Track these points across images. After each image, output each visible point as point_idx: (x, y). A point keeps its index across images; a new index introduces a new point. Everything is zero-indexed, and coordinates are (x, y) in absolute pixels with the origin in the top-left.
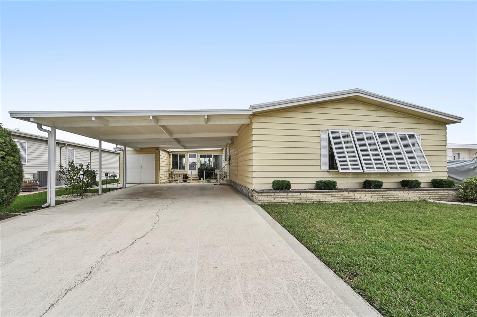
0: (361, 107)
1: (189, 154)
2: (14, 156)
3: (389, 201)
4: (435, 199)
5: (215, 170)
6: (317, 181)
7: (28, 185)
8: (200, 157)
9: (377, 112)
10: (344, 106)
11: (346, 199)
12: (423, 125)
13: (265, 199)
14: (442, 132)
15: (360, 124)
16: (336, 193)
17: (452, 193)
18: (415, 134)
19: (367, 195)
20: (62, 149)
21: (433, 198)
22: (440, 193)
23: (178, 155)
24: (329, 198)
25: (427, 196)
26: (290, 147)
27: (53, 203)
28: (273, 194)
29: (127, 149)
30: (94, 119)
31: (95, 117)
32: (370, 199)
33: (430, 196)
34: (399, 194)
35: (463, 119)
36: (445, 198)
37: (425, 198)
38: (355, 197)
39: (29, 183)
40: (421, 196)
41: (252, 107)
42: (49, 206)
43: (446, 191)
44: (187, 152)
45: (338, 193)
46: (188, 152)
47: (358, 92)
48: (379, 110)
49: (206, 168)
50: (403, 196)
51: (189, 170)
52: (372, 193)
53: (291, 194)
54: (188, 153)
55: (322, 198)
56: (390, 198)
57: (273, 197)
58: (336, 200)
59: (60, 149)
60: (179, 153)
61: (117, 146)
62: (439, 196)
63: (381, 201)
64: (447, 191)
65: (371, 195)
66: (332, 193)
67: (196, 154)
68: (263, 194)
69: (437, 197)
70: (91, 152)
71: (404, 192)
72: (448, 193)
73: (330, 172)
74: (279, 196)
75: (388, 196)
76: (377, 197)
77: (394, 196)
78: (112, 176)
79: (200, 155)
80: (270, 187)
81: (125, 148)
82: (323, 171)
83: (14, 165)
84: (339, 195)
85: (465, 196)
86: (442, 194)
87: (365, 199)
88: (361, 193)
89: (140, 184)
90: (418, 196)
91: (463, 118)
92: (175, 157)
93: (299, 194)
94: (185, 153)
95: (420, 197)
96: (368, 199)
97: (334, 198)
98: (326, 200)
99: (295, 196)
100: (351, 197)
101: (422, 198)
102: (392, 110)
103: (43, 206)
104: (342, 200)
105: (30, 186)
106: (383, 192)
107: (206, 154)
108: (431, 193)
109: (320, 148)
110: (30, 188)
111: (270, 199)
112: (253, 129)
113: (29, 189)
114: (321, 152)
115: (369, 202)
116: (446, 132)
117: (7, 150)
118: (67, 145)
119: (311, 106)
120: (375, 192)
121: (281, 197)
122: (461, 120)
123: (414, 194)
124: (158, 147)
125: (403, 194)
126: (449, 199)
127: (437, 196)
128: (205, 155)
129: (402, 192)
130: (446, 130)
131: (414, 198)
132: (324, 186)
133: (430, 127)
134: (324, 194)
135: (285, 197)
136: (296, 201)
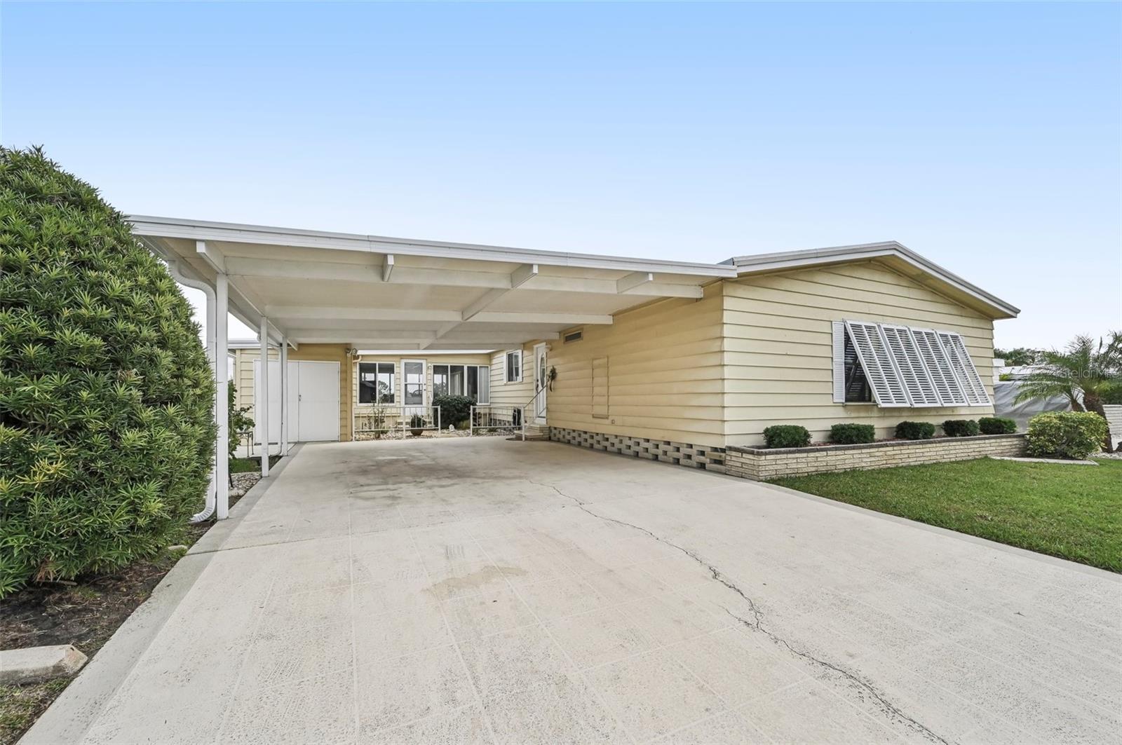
0: (888, 278)
1: (406, 364)
5: (476, 405)
6: (832, 427)
8: (435, 372)
9: (911, 290)
10: (865, 274)
12: (967, 319)
14: (986, 334)
15: (888, 311)
16: (877, 449)
18: (958, 335)
21: (995, 452)
23: (375, 364)
24: (867, 460)
25: (988, 449)
26: (786, 355)
27: (223, 509)
28: (784, 456)
30: (392, 261)
31: (395, 256)
32: (921, 459)
33: (992, 448)
34: (957, 447)
36: (1013, 452)
37: (987, 453)
38: (902, 456)
44: (398, 359)
45: (880, 449)
46: (402, 357)
47: (895, 249)
49: (455, 399)
50: (961, 451)
51: (406, 404)
52: (924, 446)
53: (812, 455)
54: (403, 361)
55: (857, 461)
56: (946, 455)
58: (877, 463)
60: (379, 359)
65: (923, 450)
66: (871, 450)
67: (424, 362)
69: (1000, 451)
71: (963, 443)
72: (1011, 444)
73: (848, 407)
74: (794, 458)
75: (943, 452)
76: (930, 454)
77: (951, 452)
79: (434, 366)
80: (762, 440)
82: (835, 405)
84: (881, 454)
85: (1041, 447)
89: (299, 443)
90: (978, 450)
91: (1020, 311)
94: (394, 359)
95: (980, 452)
97: (874, 459)
98: (864, 465)
99: (819, 459)
100: (897, 457)
101: (983, 453)
102: (931, 288)
104: (885, 462)
106: (938, 445)
107: (449, 362)
108: (992, 445)
109: (832, 358)
111: (779, 467)
112: (726, 312)
114: (834, 366)
119: (818, 268)
120: (927, 446)
121: (797, 462)
122: (1017, 313)
123: (974, 446)
124: (350, 344)
128: (447, 366)
131: (974, 454)
132: (857, 436)
133: (976, 323)
134: (860, 452)
135: (804, 460)
136: (821, 469)
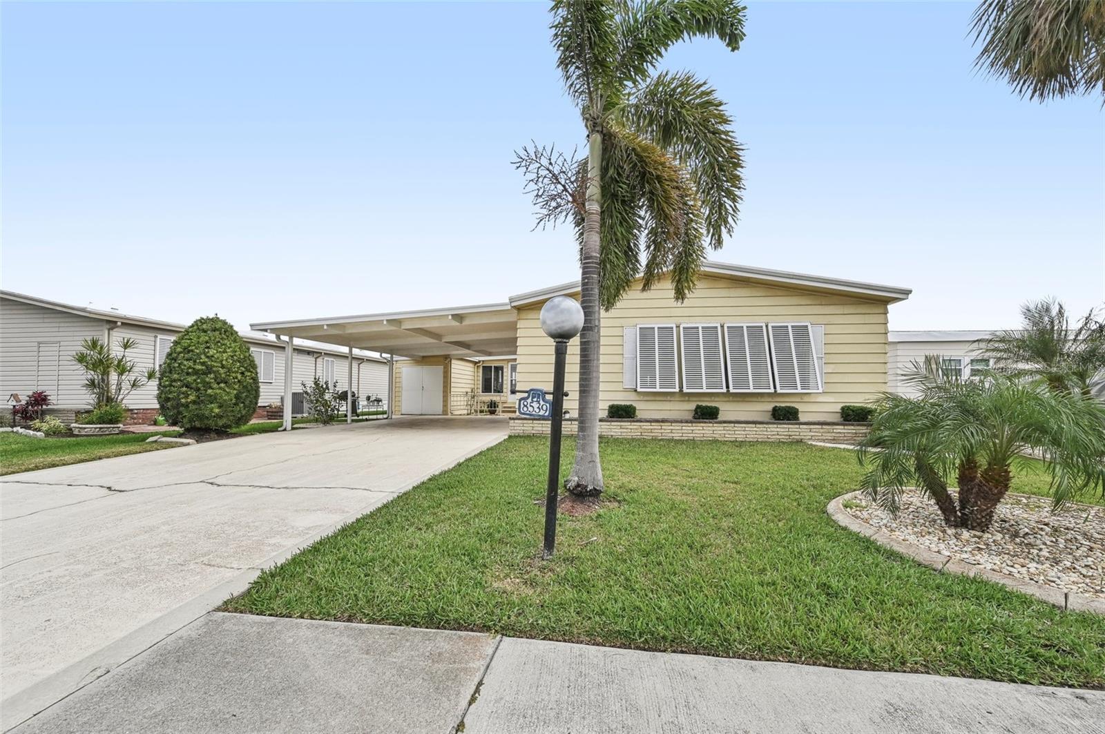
2: (252, 372)
3: (726, 439)
4: (824, 441)
7: (274, 410)
11: (646, 434)
12: (831, 307)
13: (520, 428)
14: (880, 319)
16: (629, 424)
17: (864, 431)
18: (809, 324)
19: (684, 428)
20: (318, 360)
21: (820, 438)
22: (835, 431)
23: (492, 366)
24: (617, 431)
25: (805, 434)
26: (573, 354)
27: (289, 427)
29: (396, 358)
30: (325, 327)
31: (327, 325)
33: (813, 434)
34: (747, 429)
35: (910, 292)
36: (847, 440)
37: (803, 437)
38: (663, 431)
39: (275, 408)
40: (793, 433)
41: (512, 300)
42: (285, 430)
43: (849, 427)
45: (633, 424)
46: (506, 361)
48: (738, 286)
50: (755, 433)
52: (694, 425)
54: (510, 364)
55: (605, 430)
56: (729, 434)
57: (531, 425)
58: (629, 434)
59: (316, 361)
60: (494, 362)
61: (381, 356)
62: (834, 435)
63: (711, 439)
64: (852, 427)
65: (692, 428)
66: (622, 424)
68: (516, 421)
69: (830, 438)
70: (359, 364)
72: (854, 431)
76: (703, 432)
77: (736, 433)
78: (375, 400)
81: (392, 358)
82: (626, 390)
83: (251, 381)
86: (840, 433)
87: (681, 435)
88: (673, 424)
89: (421, 415)
90: (786, 433)
92: (487, 369)
93: (570, 422)
94: (504, 362)
96: (686, 435)
97: (625, 430)
100: (656, 431)
101: (795, 437)
103: (279, 429)
105: (275, 412)
106: (715, 425)
108: (814, 430)
109: (623, 354)
110: (276, 414)
111: (525, 429)
112: (519, 330)
113: (275, 416)
114: (625, 361)
115: (688, 440)
116: (887, 317)
117: (246, 365)
118: (325, 353)
120: (699, 425)
122: (908, 294)
123: (778, 430)
124: (449, 355)
125: (755, 429)
126: (857, 442)
127: (829, 436)
129: (754, 426)
130: (886, 314)
131: (778, 437)
132: (621, 413)
133: (848, 309)
134: (609, 424)
